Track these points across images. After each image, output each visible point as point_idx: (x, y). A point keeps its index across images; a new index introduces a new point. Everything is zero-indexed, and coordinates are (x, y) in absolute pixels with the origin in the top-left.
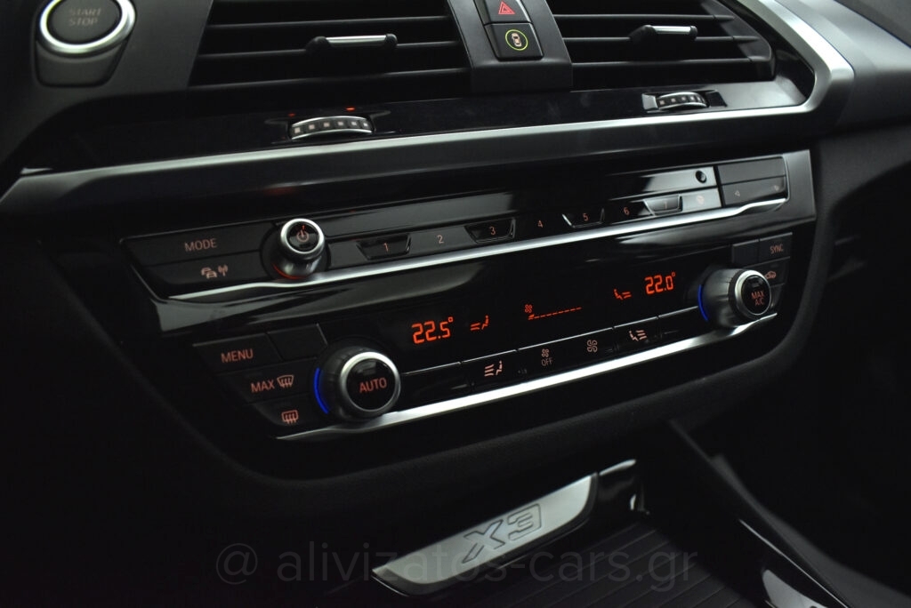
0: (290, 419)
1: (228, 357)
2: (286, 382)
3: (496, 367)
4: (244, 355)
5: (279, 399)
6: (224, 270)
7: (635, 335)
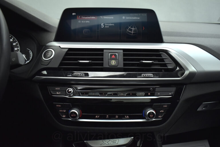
0: (64, 116)
1: (57, 106)
2: (65, 111)
3: (98, 116)
4: (59, 106)
5: (63, 113)
6: (60, 93)
7: (126, 116)
